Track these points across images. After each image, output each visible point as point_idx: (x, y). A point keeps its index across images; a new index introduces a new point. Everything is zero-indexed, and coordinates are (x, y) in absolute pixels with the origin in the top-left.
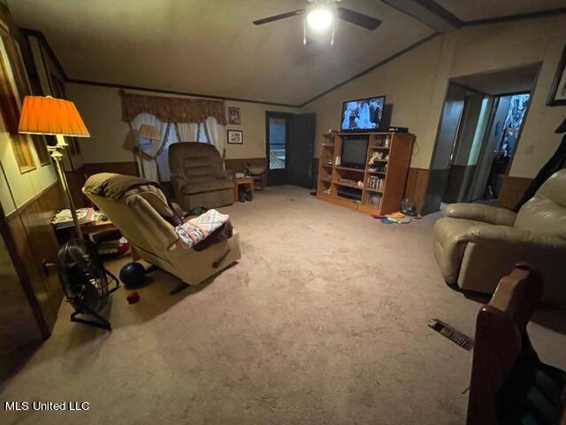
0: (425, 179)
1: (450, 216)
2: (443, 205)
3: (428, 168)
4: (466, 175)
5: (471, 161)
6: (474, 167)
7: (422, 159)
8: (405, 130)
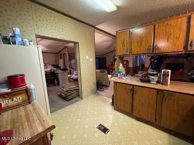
0: (132, 69)
1: (140, 73)
2: (135, 74)
3: (132, 67)
4: (138, 68)
5: (138, 65)
6: (139, 66)
7: (131, 65)
8: (127, 60)
